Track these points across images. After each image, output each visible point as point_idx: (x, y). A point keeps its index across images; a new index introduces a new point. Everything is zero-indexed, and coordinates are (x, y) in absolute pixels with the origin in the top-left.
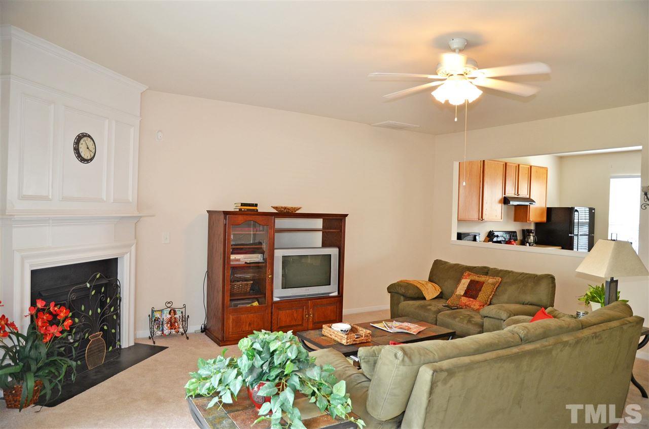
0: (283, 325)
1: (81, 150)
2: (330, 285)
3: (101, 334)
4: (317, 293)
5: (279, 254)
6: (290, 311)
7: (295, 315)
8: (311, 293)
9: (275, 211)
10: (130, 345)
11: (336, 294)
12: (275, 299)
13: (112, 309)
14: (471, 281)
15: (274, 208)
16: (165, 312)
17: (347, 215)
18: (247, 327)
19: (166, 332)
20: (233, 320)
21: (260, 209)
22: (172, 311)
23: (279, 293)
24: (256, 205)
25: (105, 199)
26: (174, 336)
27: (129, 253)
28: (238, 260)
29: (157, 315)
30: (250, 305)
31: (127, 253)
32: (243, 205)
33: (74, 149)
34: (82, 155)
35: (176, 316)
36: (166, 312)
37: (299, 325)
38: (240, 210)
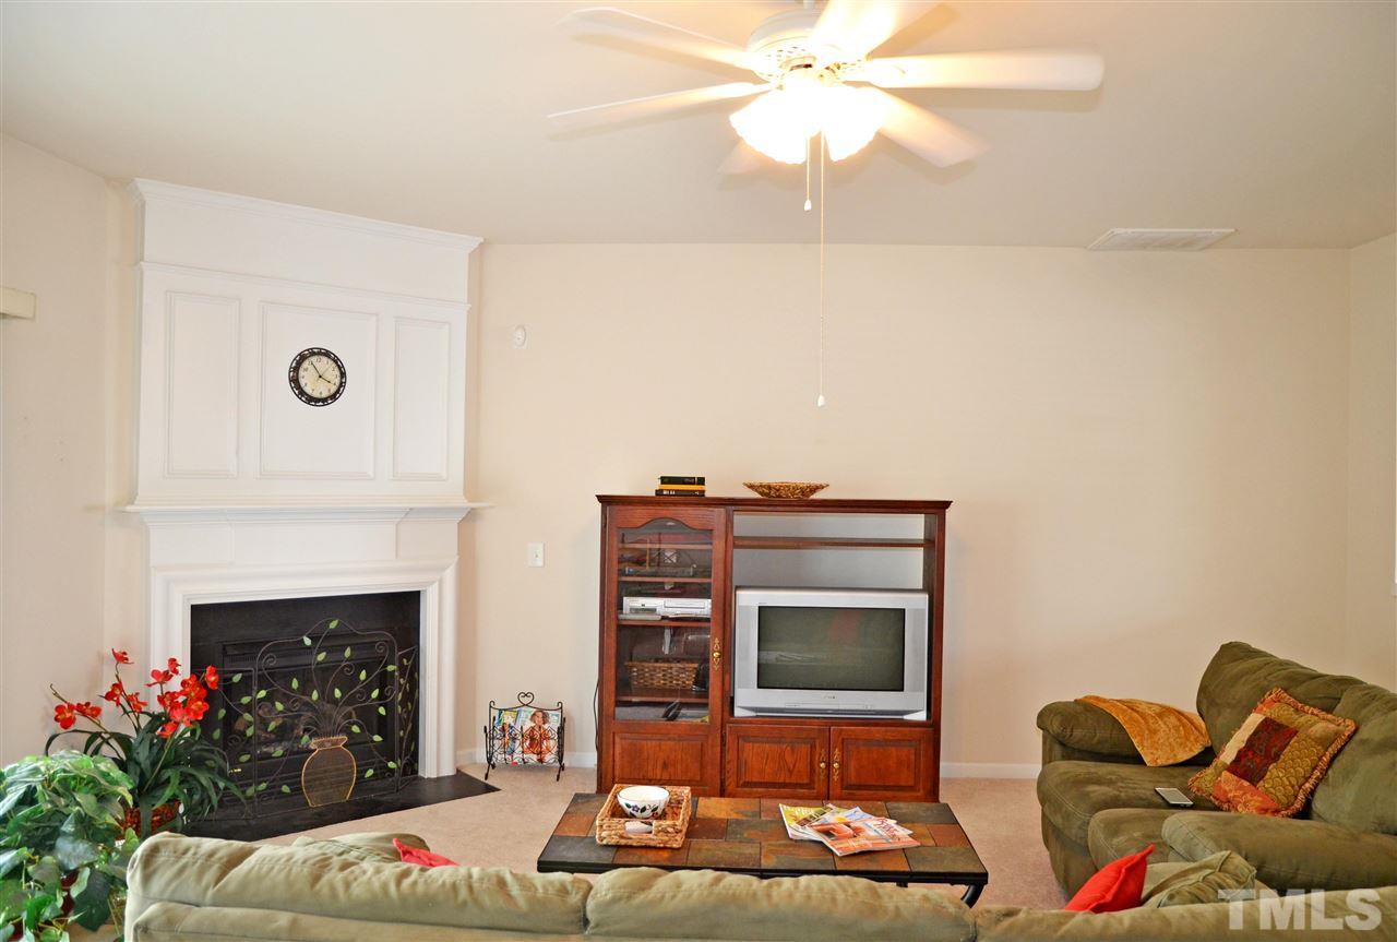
0: (755, 780)
1: (302, 382)
2: (902, 690)
3: (342, 740)
4: (861, 708)
5: (748, 601)
6: (775, 746)
7: (789, 759)
8: (842, 707)
9: (756, 495)
10: (441, 775)
11: (921, 716)
12: (738, 713)
13: (375, 694)
14: (1266, 720)
15: (751, 487)
16: (523, 714)
17: (947, 504)
18: (659, 772)
19: (517, 757)
20: (623, 749)
21: (711, 491)
22: (540, 714)
23: (749, 698)
24: (701, 481)
25: (371, 473)
26: (532, 768)
27: (436, 584)
28: (653, 611)
29: (508, 719)
30: (699, 720)
31: (433, 582)
32: (665, 480)
33: (290, 381)
34: (308, 390)
35: (546, 726)
36: (526, 713)
37: (801, 786)
38: (659, 492)
